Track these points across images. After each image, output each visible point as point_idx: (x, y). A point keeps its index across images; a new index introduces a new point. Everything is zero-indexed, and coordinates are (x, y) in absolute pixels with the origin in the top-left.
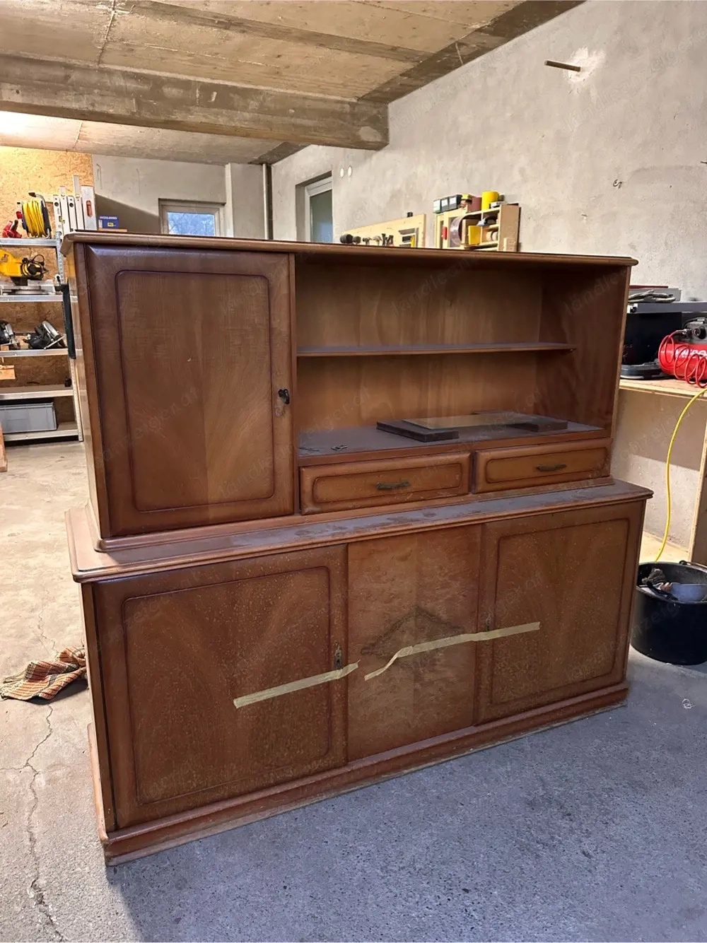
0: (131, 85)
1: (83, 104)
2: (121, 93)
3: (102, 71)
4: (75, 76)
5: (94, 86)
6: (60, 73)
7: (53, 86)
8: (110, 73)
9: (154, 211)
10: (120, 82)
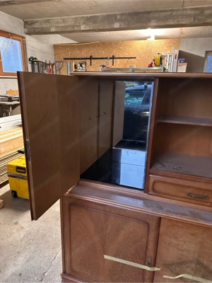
0: (193, 12)
1: (175, 22)
2: (188, 16)
3: (183, 10)
4: (174, 13)
5: (180, 15)
6: (169, 13)
7: (166, 18)
8: (186, 10)
9: (203, 56)
10: (189, 12)
